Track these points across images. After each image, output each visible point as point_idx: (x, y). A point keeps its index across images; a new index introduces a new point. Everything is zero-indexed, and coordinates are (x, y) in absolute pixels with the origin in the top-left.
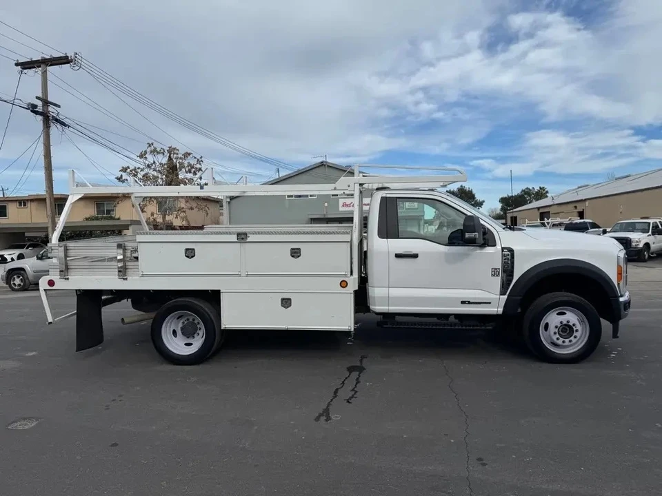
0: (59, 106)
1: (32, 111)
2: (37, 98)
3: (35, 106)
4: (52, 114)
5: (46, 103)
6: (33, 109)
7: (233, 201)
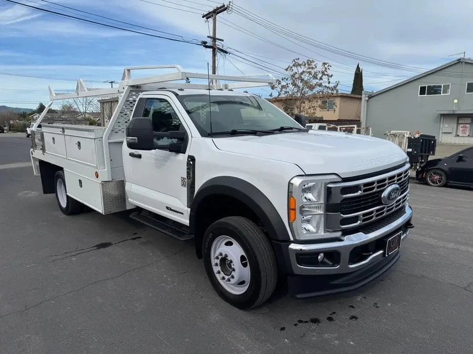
0: (223, 40)
1: (204, 46)
2: (208, 37)
3: (206, 43)
4: (218, 46)
5: (214, 39)
6: (204, 44)
7: (371, 100)
